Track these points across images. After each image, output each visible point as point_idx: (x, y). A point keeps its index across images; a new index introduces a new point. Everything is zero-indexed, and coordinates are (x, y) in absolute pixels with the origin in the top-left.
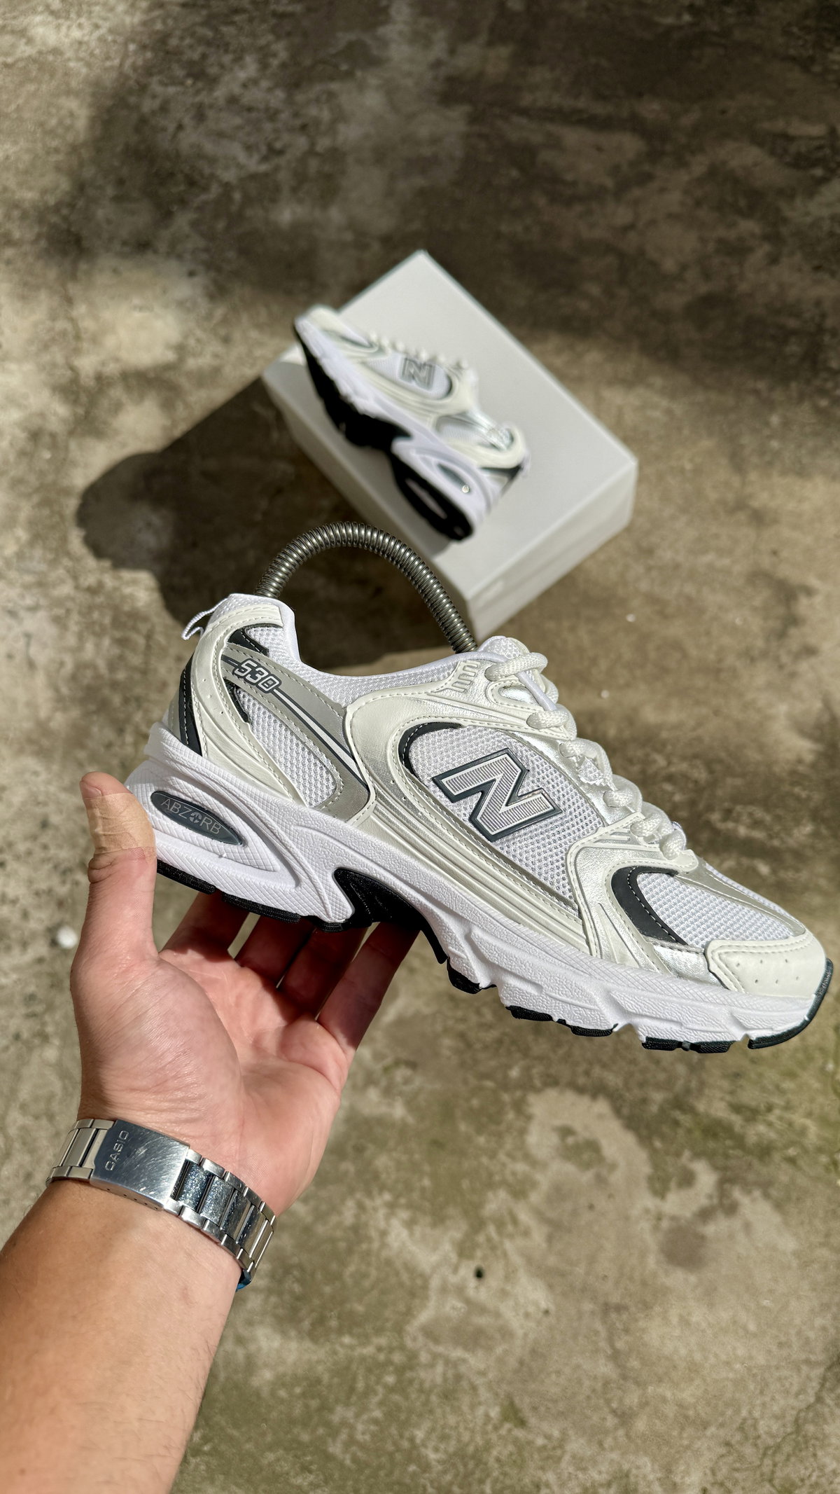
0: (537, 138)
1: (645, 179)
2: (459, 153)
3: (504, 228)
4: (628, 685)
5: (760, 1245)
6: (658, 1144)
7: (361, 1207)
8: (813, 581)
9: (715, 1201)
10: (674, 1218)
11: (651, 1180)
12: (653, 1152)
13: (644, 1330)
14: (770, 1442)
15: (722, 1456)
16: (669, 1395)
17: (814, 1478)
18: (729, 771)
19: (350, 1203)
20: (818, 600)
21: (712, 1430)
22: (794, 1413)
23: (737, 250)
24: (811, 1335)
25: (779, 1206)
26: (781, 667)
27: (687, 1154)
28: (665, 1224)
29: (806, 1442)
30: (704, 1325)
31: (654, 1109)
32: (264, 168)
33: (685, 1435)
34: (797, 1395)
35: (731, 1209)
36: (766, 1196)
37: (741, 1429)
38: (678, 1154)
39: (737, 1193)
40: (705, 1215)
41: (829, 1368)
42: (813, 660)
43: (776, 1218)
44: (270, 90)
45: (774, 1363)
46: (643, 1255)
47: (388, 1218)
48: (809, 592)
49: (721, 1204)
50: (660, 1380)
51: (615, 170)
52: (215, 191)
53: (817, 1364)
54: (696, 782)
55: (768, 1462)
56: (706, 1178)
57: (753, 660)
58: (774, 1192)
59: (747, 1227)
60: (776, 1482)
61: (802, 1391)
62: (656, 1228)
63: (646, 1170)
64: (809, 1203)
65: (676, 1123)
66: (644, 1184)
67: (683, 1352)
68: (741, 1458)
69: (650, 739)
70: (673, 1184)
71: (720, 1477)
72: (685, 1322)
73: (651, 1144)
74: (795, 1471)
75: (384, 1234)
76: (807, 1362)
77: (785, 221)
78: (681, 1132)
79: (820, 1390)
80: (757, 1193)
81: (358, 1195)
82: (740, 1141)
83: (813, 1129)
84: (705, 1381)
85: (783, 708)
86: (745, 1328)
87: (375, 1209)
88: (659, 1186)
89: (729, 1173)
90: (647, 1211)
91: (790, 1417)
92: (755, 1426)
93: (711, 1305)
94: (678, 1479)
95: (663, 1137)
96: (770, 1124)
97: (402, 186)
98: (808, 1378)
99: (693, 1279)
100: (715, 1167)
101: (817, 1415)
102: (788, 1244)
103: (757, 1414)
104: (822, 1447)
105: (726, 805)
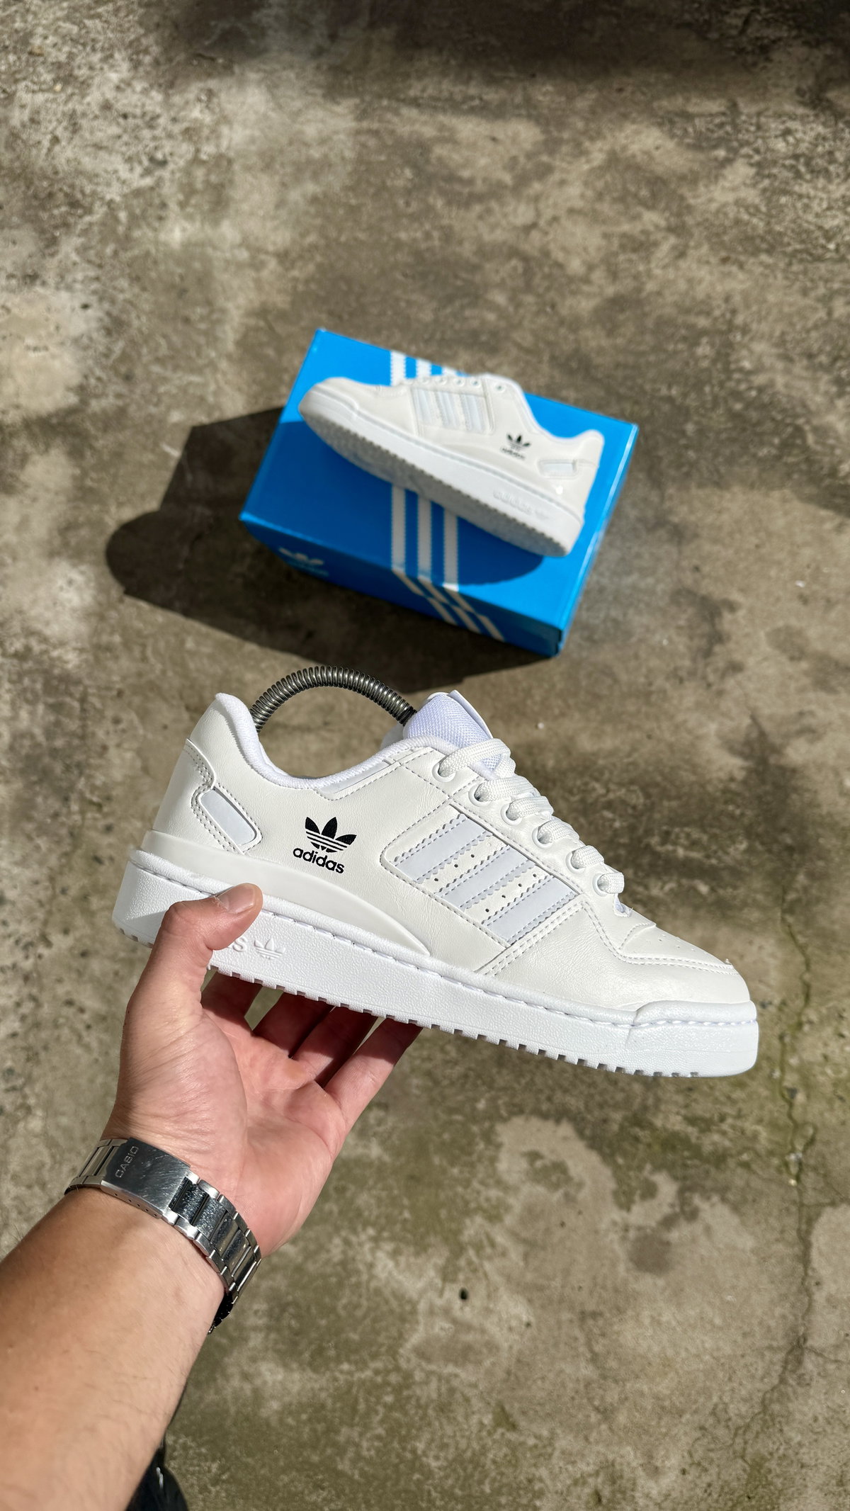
0: (429, 132)
1: (544, 171)
2: (349, 154)
3: (403, 236)
4: (563, 715)
5: (721, 1246)
6: (620, 1161)
7: (347, 1242)
8: (736, 596)
9: (677, 1209)
10: (640, 1228)
11: (615, 1194)
12: (616, 1169)
13: (618, 1333)
14: (740, 1422)
15: (698, 1439)
16: (645, 1388)
17: (781, 1452)
18: (665, 794)
19: (337, 1241)
20: (741, 613)
21: (687, 1416)
22: (760, 1395)
23: (641, 246)
24: (772, 1323)
25: (736, 1208)
26: (709, 685)
27: (648, 1167)
28: (632, 1234)
29: (773, 1420)
30: (674, 1323)
31: (615, 1127)
32: (148, 181)
33: (663, 1423)
34: (762, 1379)
35: (693, 1215)
36: (724, 1200)
37: (713, 1413)
38: (640, 1168)
39: (697, 1200)
40: (668, 1222)
41: (790, 1352)
42: (740, 676)
43: (735, 1220)
44: (145, 92)
45: (739, 1352)
46: (614, 1265)
47: (373, 1251)
48: (732, 607)
49: (683, 1211)
50: (637, 1377)
51: (512, 164)
52: (100, 212)
53: (779, 1349)
54: (634, 808)
55: (739, 1440)
56: (667, 1188)
57: (681, 681)
58: (730, 1196)
59: (708, 1230)
60: (748, 1458)
61: (767, 1374)
62: (624, 1239)
63: (611, 1185)
64: (764, 1203)
65: (637, 1139)
66: (610, 1198)
67: (656, 1349)
68: (715, 1439)
69: (587, 767)
70: (637, 1198)
71: (697, 1458)
72: (656, 1322)
73: (615, 1162)
74: (764, 1446)
75: (371, 1266)
76: (770, 1348)
77: (689, 209)
78: (641, 1147)
79: (783, 1372)
80: (715, 1198)
81: (343, 1233)
82: (696, 1151)
83: (764, 1134)
84: (677, 1373)
85: (713, 727)
86: (711, 1322)
87: (361, 1245)
88: (624, 1199)
89: (688, 1183)
90: (615, 1223)
91: (757, 1397)
92: (726, 1411)
93: (679, 1305)
94: (659, 1464)
95: (625, 1154)
96: (724, 1133)
97: (295, 195)
98: (772, 1362)
99: (661, 1282)
100: (675, 1178)
101: (782, 1394)
102: (747, 1242)
103: (726, 1399)
104: (787, 1423)
105: (665, 828)
